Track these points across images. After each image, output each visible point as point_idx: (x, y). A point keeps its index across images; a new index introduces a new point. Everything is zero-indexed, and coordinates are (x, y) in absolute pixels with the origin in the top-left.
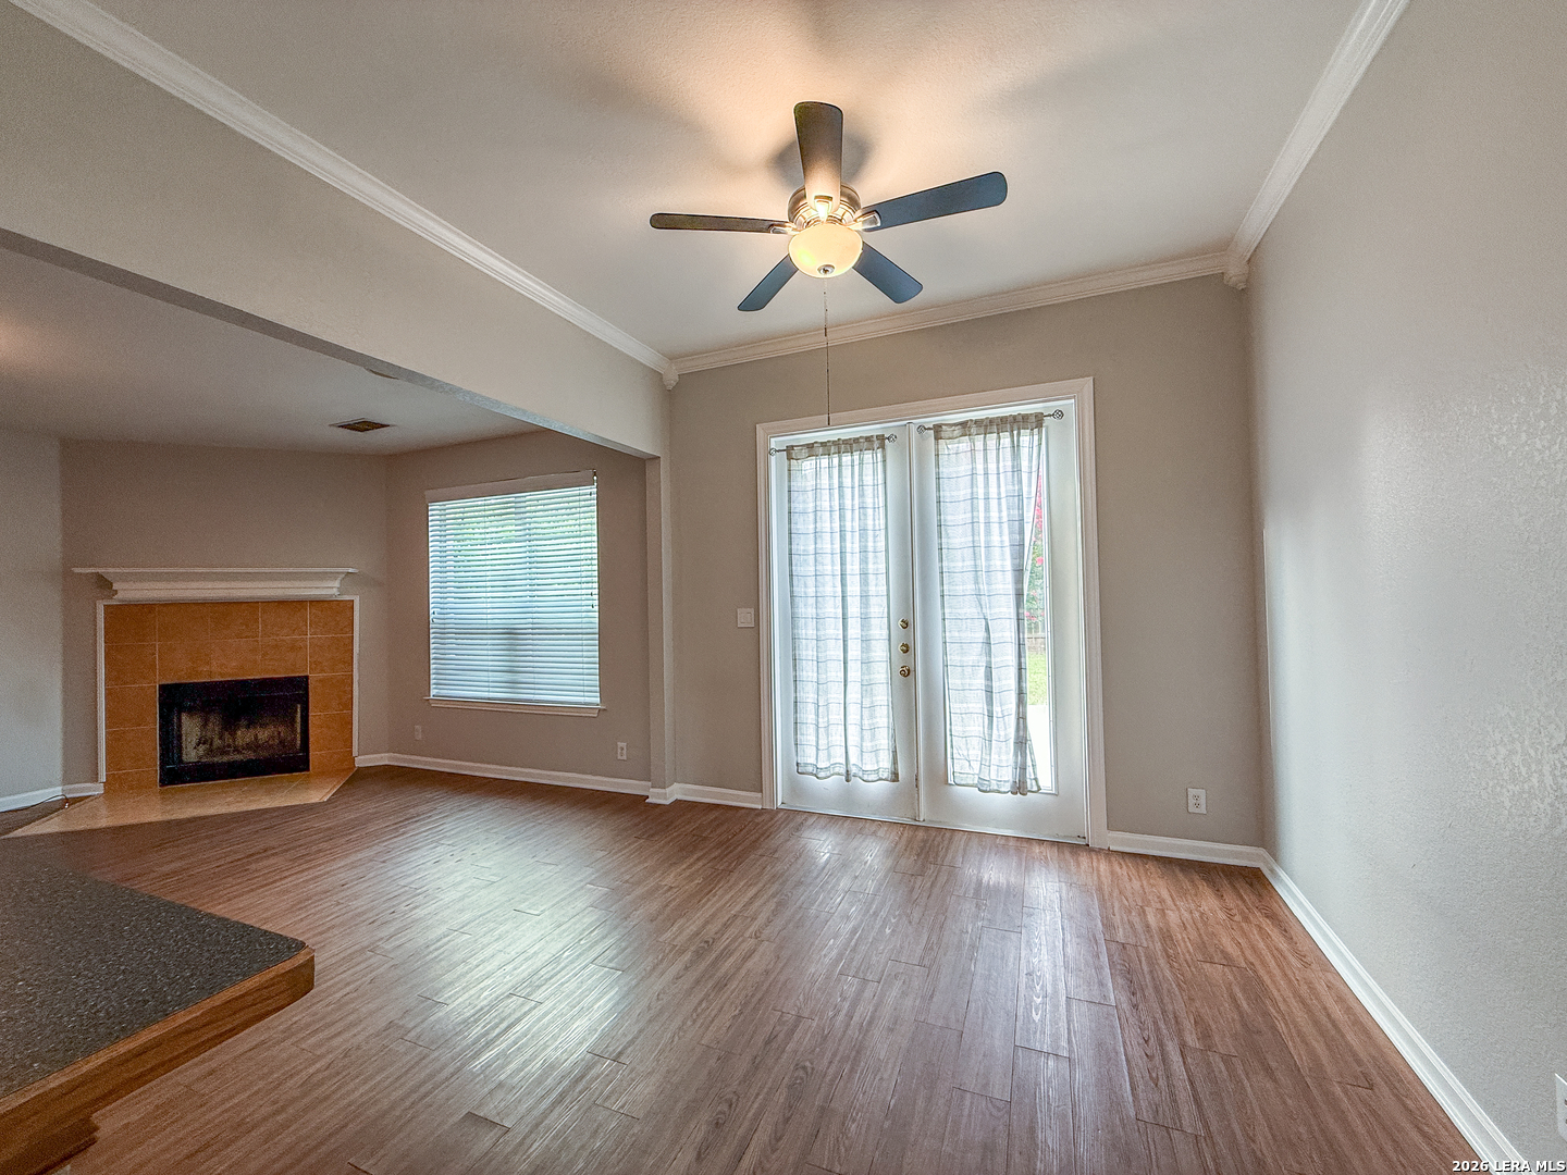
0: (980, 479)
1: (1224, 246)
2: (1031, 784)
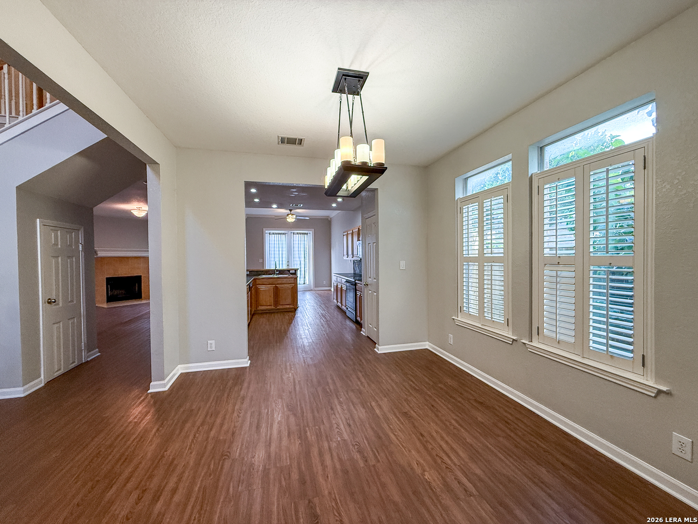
0: (300, 244)
1: (328, 216)
2: (306, 283)
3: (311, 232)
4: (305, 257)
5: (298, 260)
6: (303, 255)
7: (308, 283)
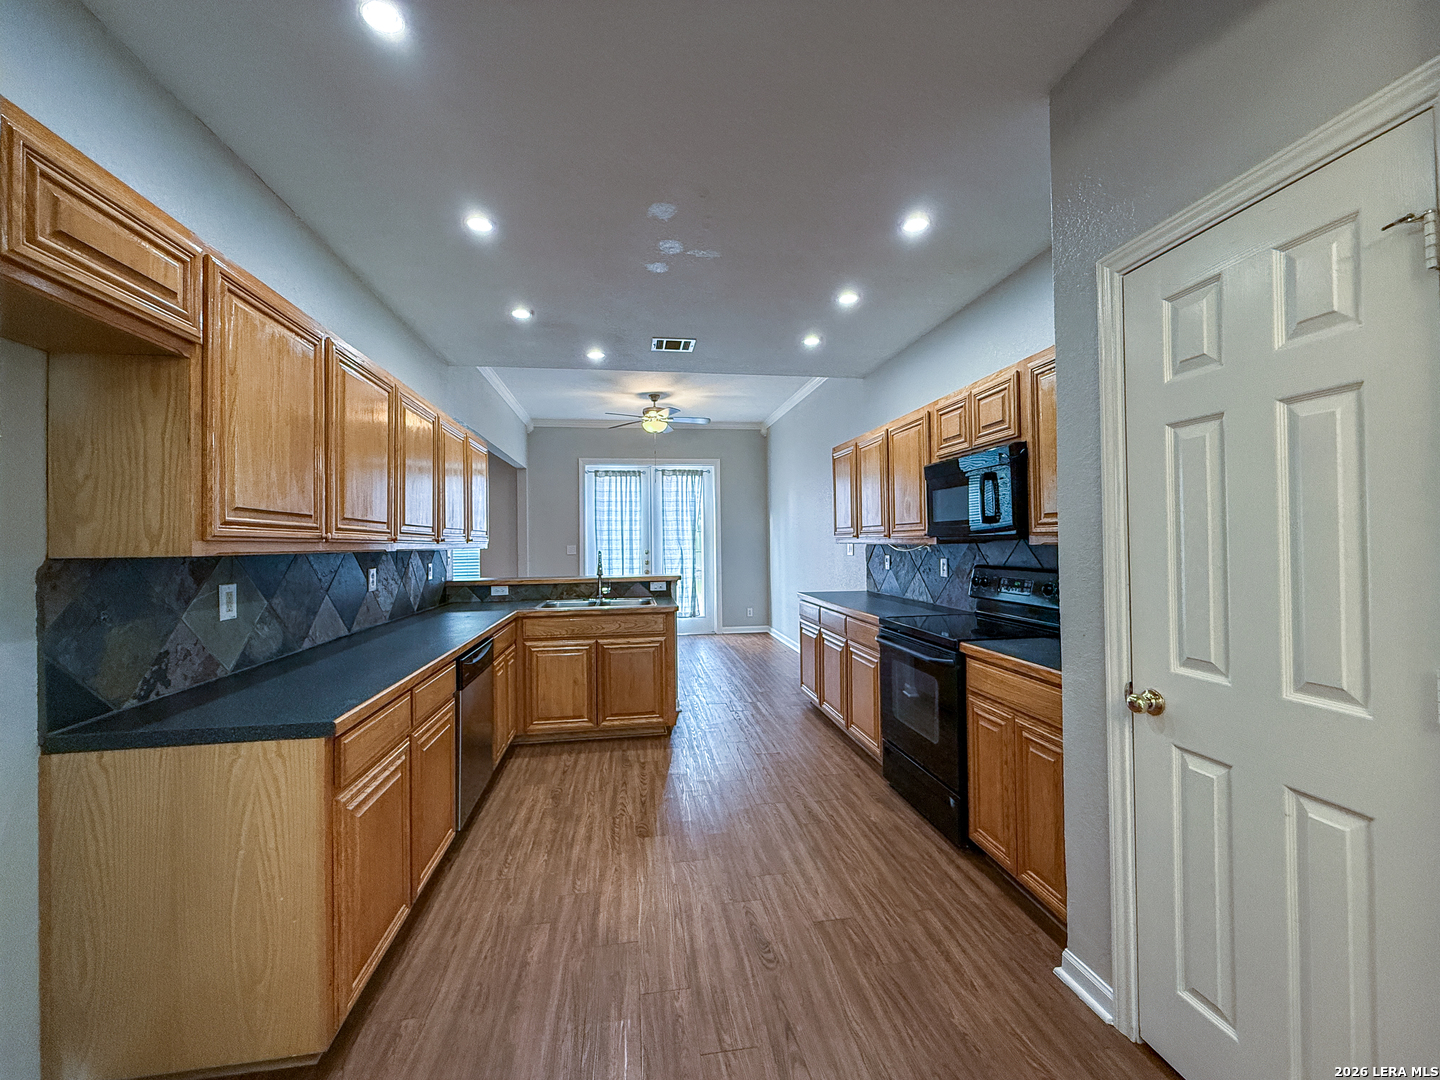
0: (680, 503)
1: (761, 423)
2: (697, 613)
3: (712, 469)
4: (694, 540)
5: (676, 547)
6: (690, 533)
7: (702, 614)
